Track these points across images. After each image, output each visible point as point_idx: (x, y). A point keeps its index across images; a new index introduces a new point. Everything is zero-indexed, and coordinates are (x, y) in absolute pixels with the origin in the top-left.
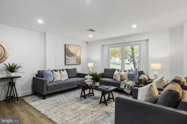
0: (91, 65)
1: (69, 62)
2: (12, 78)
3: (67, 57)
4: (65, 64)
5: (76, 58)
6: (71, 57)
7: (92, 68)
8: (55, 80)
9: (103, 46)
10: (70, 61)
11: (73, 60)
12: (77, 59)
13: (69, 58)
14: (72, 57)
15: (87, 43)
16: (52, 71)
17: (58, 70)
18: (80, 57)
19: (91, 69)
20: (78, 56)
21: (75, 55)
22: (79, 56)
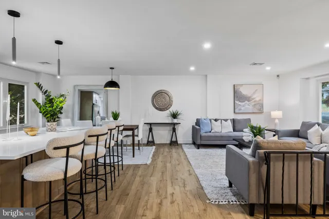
0: (276, 114)
1: (240, 109)
2: (174, 124)
3: (236, 102)
4: (234, 112)
5: (253, 104)
6: (244, 102)
7: (279, 119)
8: (212, 131)
9: (308, 79)
10: (242, 108)
11: (247, 106)
12: (255, 105)
13: (240, 103)
14: (246, 102)
15: (278, 76)
16: (210, 120)
17: (219, 119)
18: (260, 102)
19: (277, 121)
20: (257, 99)
21: (251, 99)
22: (260, 100)
